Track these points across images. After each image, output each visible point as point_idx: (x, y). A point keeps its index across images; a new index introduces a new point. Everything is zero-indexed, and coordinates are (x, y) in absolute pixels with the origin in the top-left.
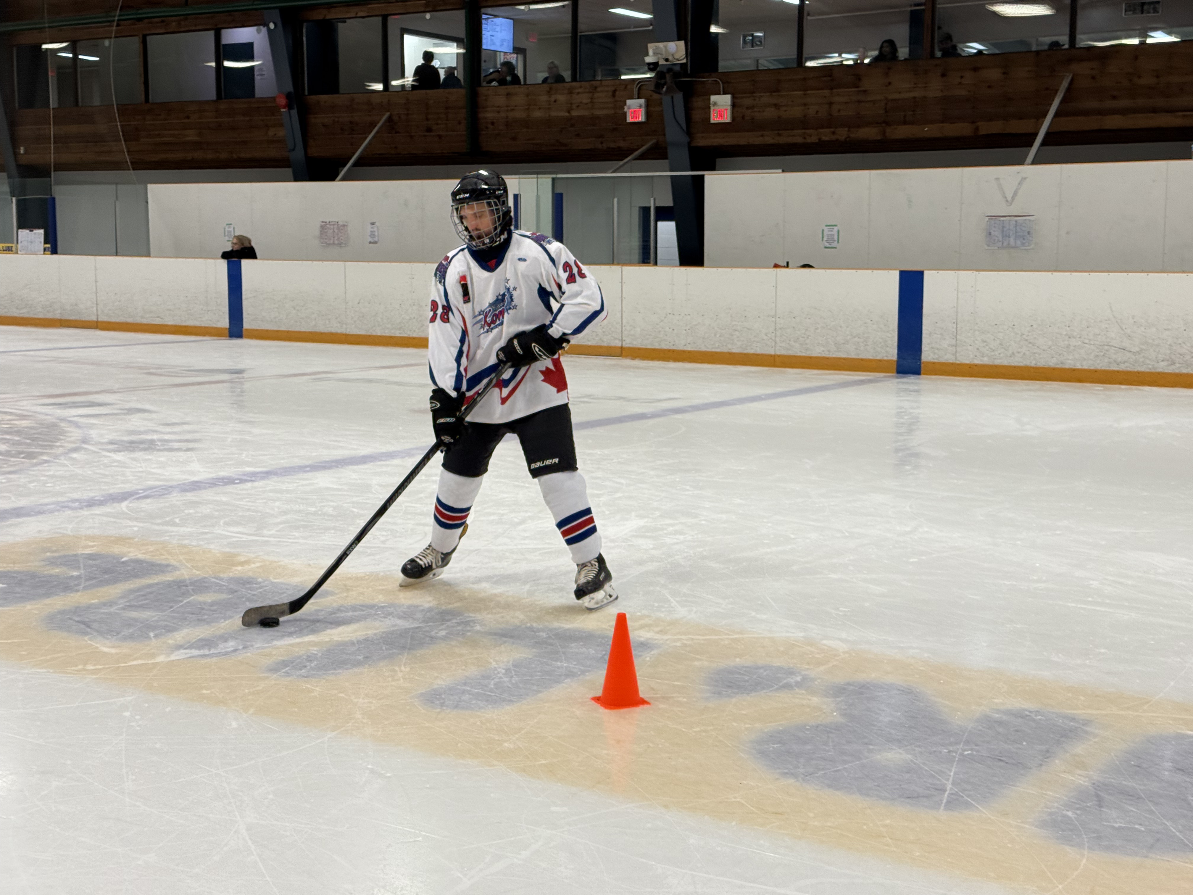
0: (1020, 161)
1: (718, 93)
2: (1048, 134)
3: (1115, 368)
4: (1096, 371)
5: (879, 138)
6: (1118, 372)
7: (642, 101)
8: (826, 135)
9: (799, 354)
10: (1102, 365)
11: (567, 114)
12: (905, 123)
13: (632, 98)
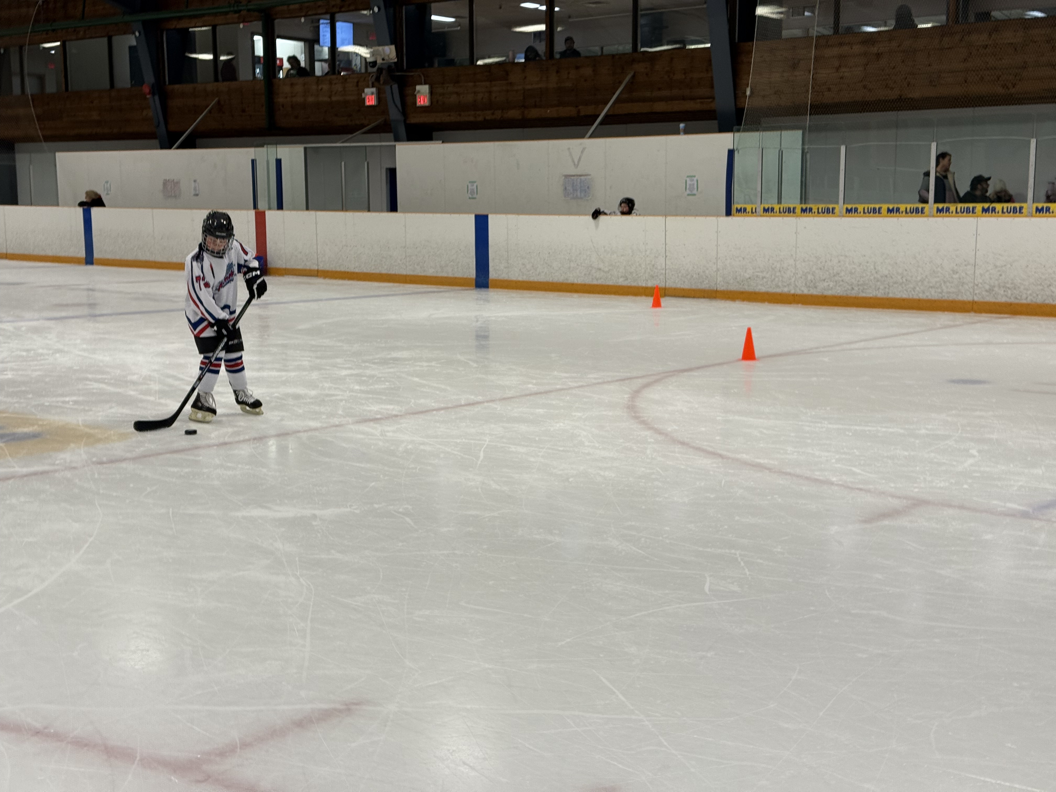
0: (582, 136)
1: (421, 84)
2: (606, 116)
3: (595, 282)
4: (585, 285)
5: (520, 117)
6: (597, 285)
7: (374, 90)
8: (488, 115)
9: (420, 274)
10: (588, 280)
11: (329, 100)
12: (535, 106)
13: (368, 87)
